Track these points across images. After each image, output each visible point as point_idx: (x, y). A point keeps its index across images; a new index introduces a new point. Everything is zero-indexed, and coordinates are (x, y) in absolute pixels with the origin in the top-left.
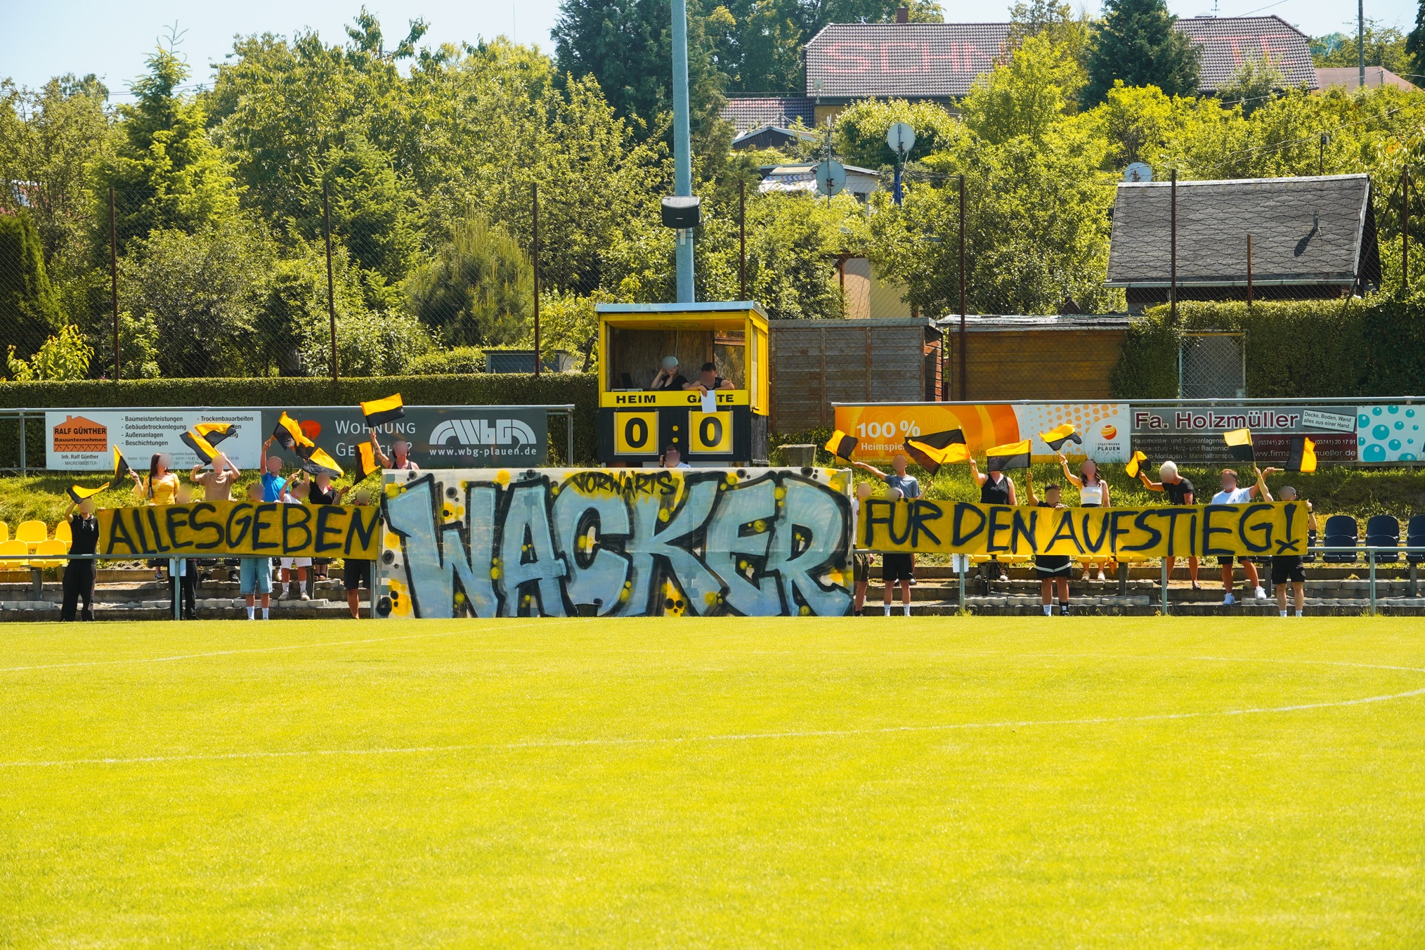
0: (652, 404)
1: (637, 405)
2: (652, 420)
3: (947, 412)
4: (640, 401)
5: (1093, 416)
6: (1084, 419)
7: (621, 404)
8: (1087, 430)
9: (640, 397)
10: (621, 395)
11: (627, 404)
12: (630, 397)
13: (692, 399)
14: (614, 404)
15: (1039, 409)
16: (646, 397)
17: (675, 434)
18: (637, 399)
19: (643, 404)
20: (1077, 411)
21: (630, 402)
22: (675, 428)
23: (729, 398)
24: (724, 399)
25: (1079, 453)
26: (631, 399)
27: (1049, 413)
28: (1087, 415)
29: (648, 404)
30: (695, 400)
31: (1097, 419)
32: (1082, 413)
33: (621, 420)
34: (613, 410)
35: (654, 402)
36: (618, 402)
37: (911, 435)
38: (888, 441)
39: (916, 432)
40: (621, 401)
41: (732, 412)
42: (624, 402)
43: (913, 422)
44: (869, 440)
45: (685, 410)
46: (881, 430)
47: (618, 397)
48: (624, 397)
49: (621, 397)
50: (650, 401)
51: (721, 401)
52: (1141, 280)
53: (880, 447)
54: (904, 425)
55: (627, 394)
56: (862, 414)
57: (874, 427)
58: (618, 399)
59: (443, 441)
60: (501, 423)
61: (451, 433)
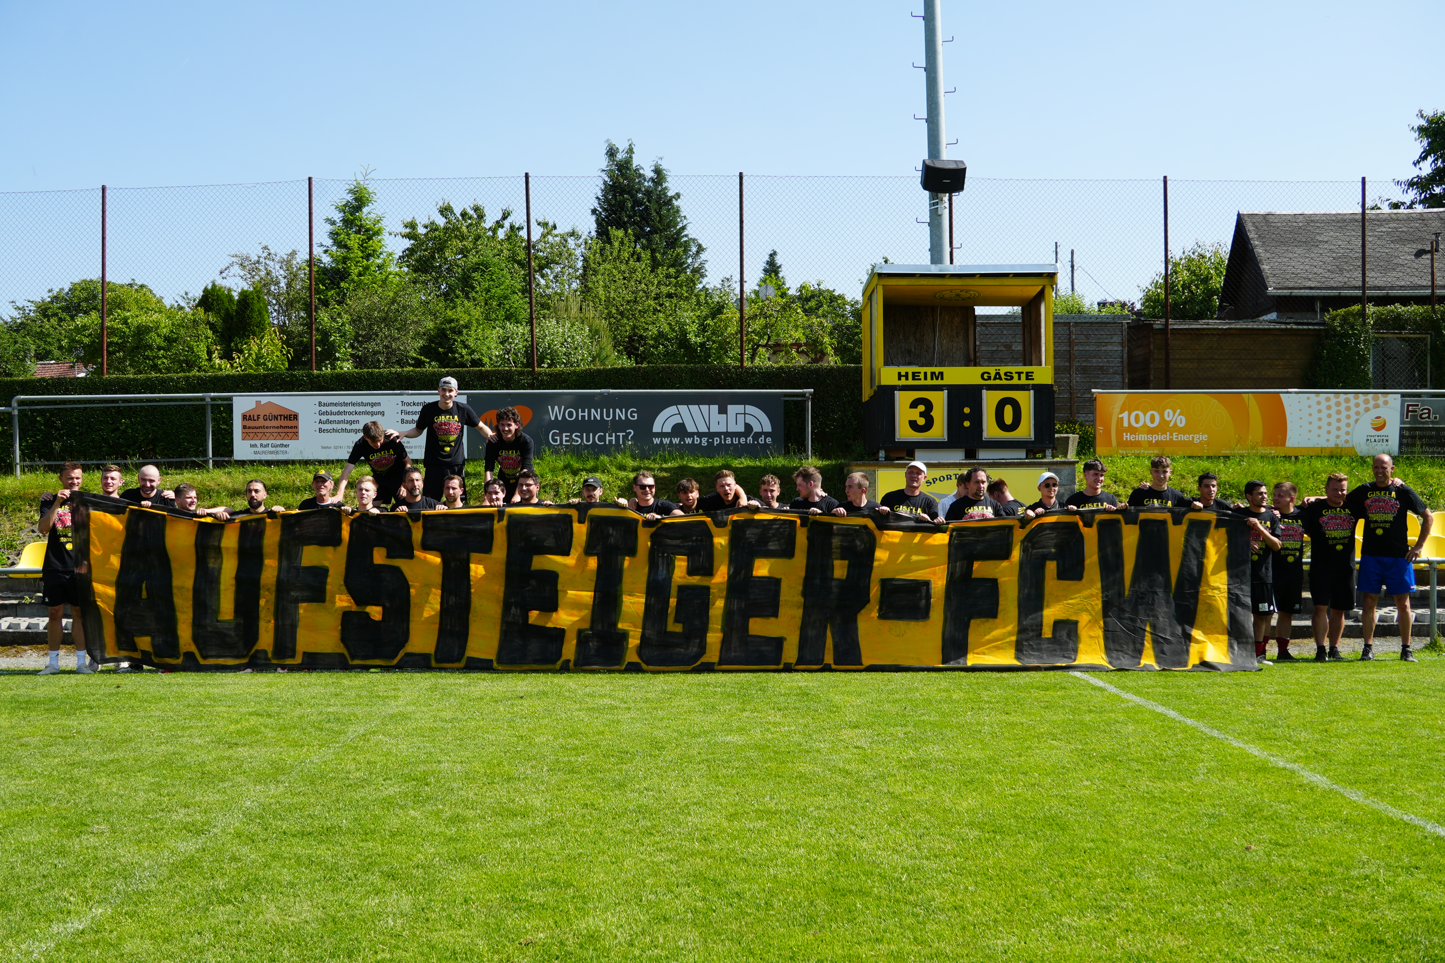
0: (939, 382)
1: (922, 382)
2: (939, 400)
3: (1214, 402)
4: (926, 378)
5: (1363, 406)
6: (1354, 409)
7: (903, 382)
8: (1357, 421)
9: (925, 374)
10: (903, 370)
11: (911, 382)
12: (913, 373)
13: (986, 376)
14: (895, 382)
15: (1308, 398)
16: (933, 373)
17: (967, 417)
18: (922, 376)
19: (929, 382)
20: (1347, 401)
21: (914, 379)
22: (967, 410)
23: (1029, 375)
24: (1023, 376)
25: (1347, 445)
26: (915, 376)
27: (1319, 403)
28: (1357, 405)
29: (935, 382)
30: (989, 378)
31: (1367, 410)
32: (1352, 404)
33: (903, 400)
34: (894, 388)
35: (942, 379)
36: (900, 379)
37: (1175, 424)
38: (1151, 431)
39: (1181, 421)
40: (903, 378)
41: (1032, 392)
42: (907, 379)
43: (1178, 411)
44: (1132, 430)
45: (978, 389)
46: (1145, 419)
47: (899, 373)
48: (907, 373)
49: (903, 373)
50: (937, 379)
51: (1019, 379)
52: (1301, 289)
53: (1143, 437)
54: (1169, 415)
55: (911, 369)
56: (1124, 403)
57: (1137, 416)
58: (900, 376)
59: (668, 429)
60: (732, 409)
61: (677, 420)
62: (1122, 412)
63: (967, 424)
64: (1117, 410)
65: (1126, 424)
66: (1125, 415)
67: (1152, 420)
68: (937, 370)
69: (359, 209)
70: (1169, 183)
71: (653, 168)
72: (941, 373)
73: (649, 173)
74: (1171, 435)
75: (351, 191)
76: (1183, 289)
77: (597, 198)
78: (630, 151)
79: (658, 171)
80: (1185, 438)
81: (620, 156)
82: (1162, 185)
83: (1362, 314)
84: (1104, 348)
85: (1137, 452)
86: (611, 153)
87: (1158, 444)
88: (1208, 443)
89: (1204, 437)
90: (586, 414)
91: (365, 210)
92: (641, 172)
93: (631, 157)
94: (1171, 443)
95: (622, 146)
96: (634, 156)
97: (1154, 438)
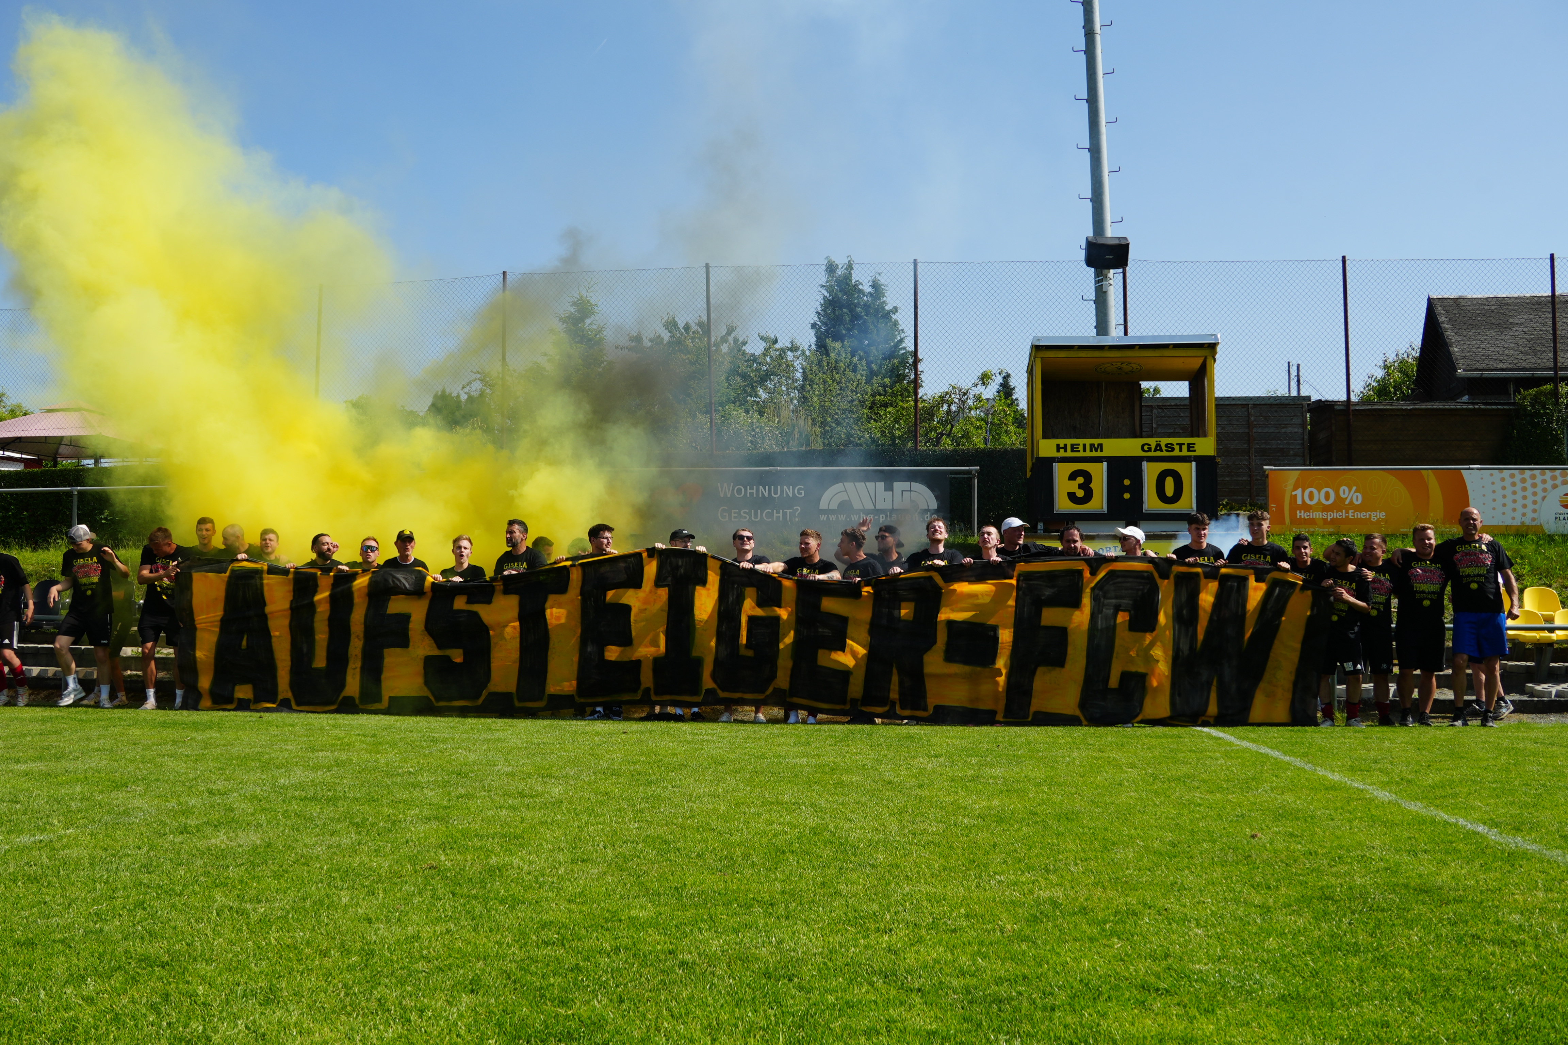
0: (1098, 454)
1: (1081, 454)
2: (1100, 473)
3: (1392, 479)
4: (1085, 450)
5: (1550, 483)
6: (1540, 486)
7: (1062, 454)
8: (1544, 498)
9: (1084, 445)
10: (1062, 442)
11: (1069, 454)
12: (1072, 445)
13: (1146, 448)
14: (1053, 453)
15: (1491, 475)
16: (1092, 445)
17: (1127, 489)
18: (1081, 448)
19: (1088, 454)
20: (1533, 477)
21: (1072, 451)
22: (1127, 482)
23: (1190, 447)
24: (1185, 448)
25: (1534, 524)
26: (1074, 448)
27: (1503, 480)
28: (1544, 482)
29: (1094, 454)
30: (1150, 450)
31: (1555, 487)
32: (1538, 480)
33: (1061, 472)
34: (1053, 460)
35: (1101, 451)
36: (1058, 451)
37: (1351, 502)
38: (1326, 509)
39: (1358, 499)
40: (1062, 450)
41: (1194, 463)
42: (1066, 451)
43: (1354, 488)
44: (1306, 507)
45: (1138, 461)
46: (1319, 496)
47: (1058, 445)
48: (1065, 445)
49: (1062, 445)
50: (1096, 451)
51: (1181, 450)
52: (1492, 370)
53: (1317, 515)
54: (1344, 492)
55: (1069, 442)
56: (1298, 480)
57: (1311, 494)
58: (1058, 448)
59: (834, 506)
60: (898, 486)
61: (843, 497)
62: (1295, 489)
63: (1127, 496)
64: (1290, 487)
65: (1299, 502)
66: (1299, 492)
67: (1327, 497)
68: (1096, 442)
69: (582, 319)
70: (1348, 263)
71: (871, 283)
72: (1101, 445)
73: (867, 289)
74: (1347, 512)
75: (574, 304)
76: (1396, 390)
77: (817, 312)
78: (850, 267)
79: (875, 285)
80: (1362, 515)
81: (839, 272)
82: (1341, 265)
83: (1555, 393)
84: (1284, 430)
85: (1312, 530)
86: (831, 268)
87: (1333, 521)
88: (1386, 521)
89: (1382, 515)
90: (754, 491)
91: (588, 321)
92: (861, 287)
93: (850, 274)
94: (1347, 521)
95: (841, 261)
96: (853, 272)
97: (1330, 516)
